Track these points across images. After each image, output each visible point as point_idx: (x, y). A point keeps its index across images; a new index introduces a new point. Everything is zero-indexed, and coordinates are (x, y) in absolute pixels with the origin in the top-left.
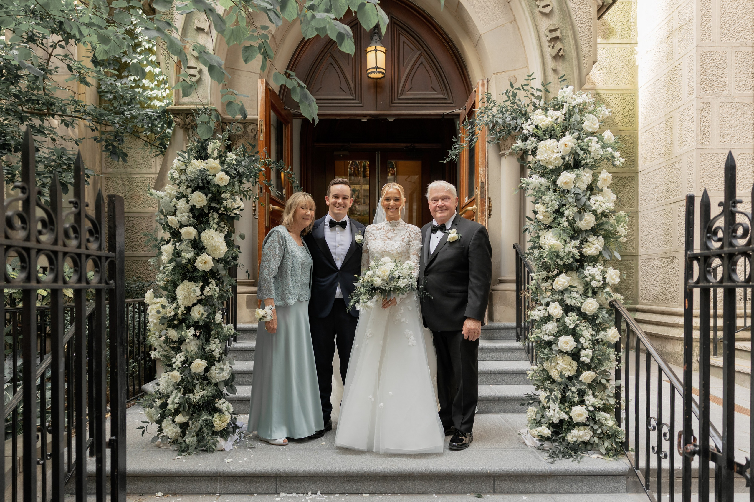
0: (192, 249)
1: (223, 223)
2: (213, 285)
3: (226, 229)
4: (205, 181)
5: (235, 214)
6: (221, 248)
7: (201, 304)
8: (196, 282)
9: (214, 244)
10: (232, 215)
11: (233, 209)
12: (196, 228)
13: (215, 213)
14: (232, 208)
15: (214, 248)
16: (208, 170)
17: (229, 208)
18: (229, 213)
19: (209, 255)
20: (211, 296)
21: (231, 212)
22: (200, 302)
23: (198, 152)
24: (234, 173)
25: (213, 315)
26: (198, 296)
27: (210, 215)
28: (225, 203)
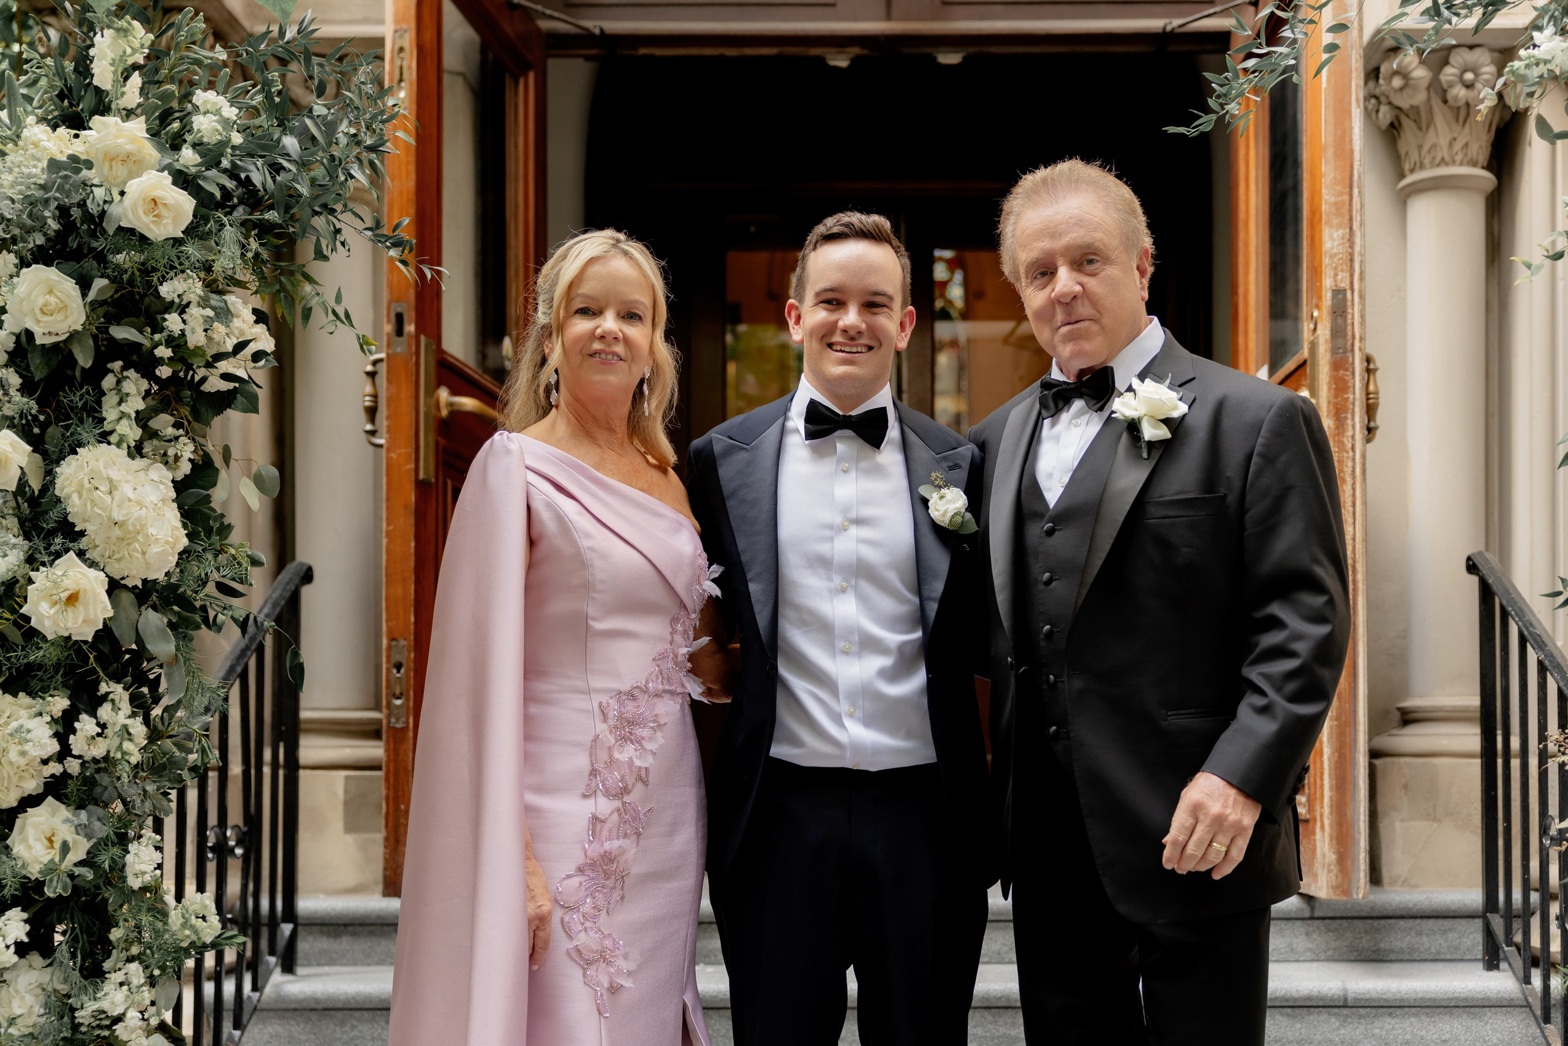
0: (20, 540)
1: (170, 419)
2: (116, 709)
3: (186, 450)
4: (76, 213)
5: (226, 377)
6: (152, 531)
7: (60, 798)
8: (32, 694)
9: (117, 516)
10: (215, 384)
11: (219, 357)
12: (37, 444)
13: (131, 373)
14: (213, 351)
15: (117, 532)
16: (89, 165)
17: (199, 351)
18: (201, 373)
19: (92, 564)
20: (106, 758)
21: (209, 365)
22: (56, 788)
23: (61, 96)
24: (223, 188)
25: (116, 851)
26: (45, 762)
27: (108, 382)
28: (173, 322)
